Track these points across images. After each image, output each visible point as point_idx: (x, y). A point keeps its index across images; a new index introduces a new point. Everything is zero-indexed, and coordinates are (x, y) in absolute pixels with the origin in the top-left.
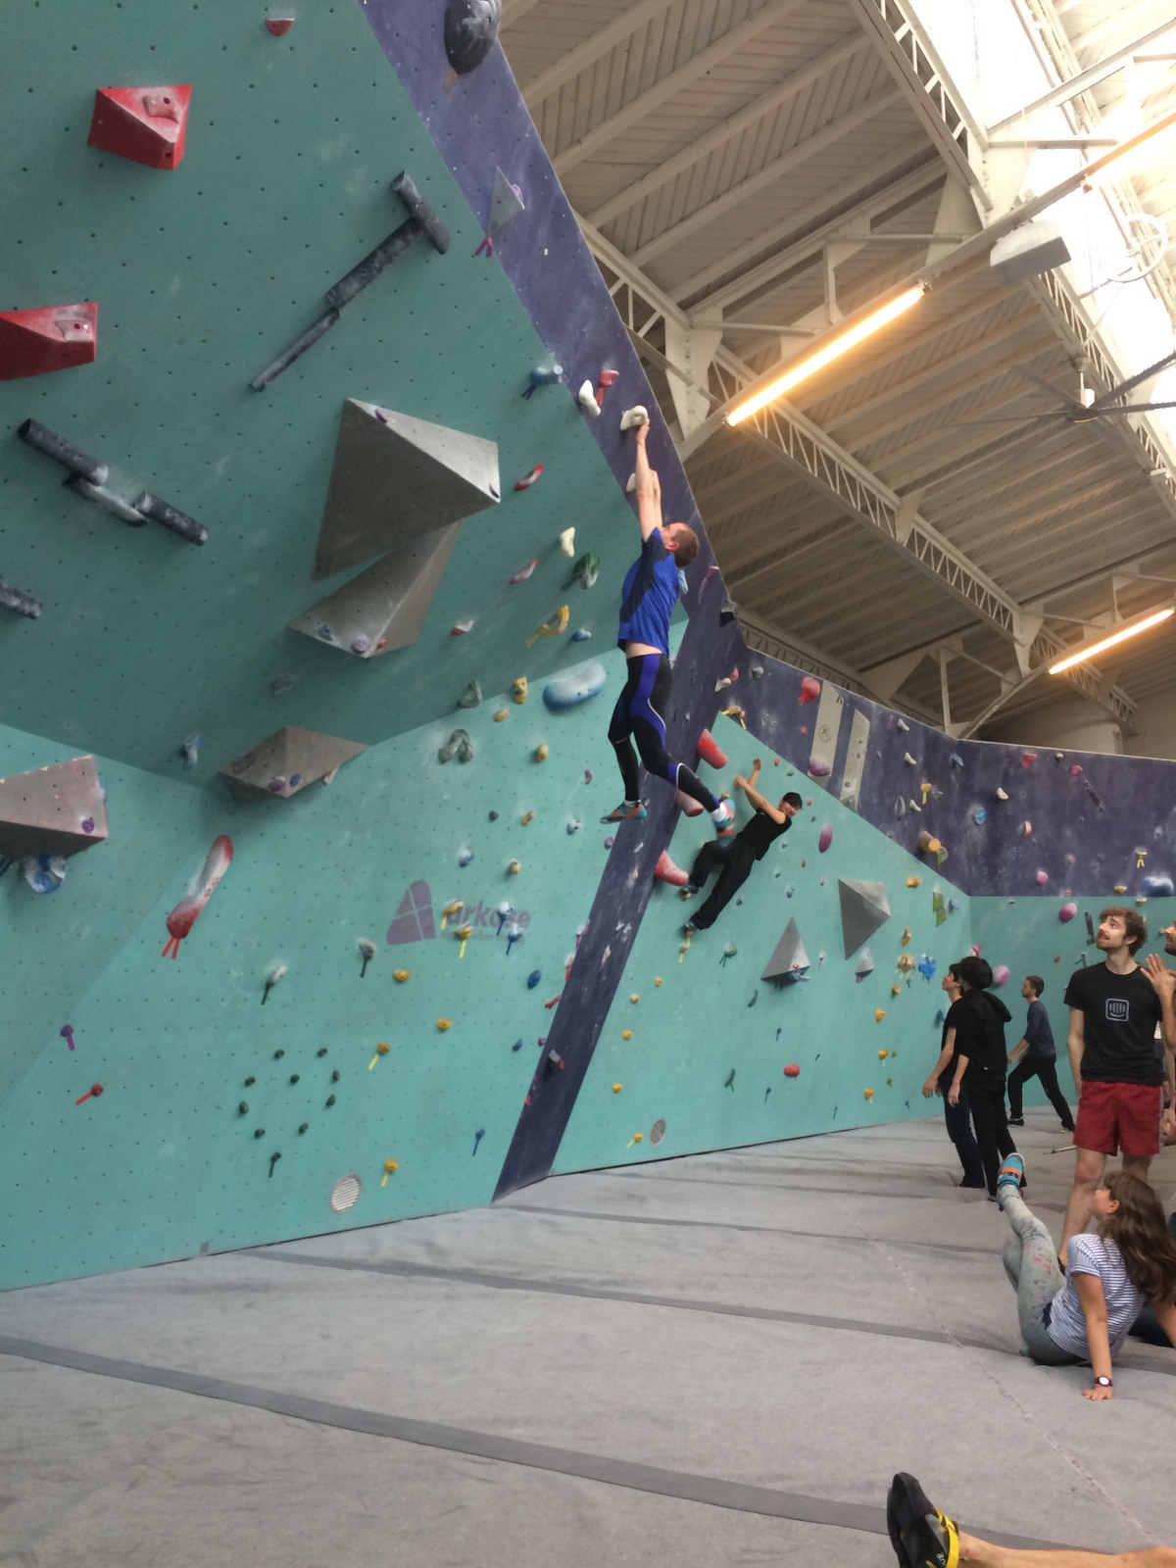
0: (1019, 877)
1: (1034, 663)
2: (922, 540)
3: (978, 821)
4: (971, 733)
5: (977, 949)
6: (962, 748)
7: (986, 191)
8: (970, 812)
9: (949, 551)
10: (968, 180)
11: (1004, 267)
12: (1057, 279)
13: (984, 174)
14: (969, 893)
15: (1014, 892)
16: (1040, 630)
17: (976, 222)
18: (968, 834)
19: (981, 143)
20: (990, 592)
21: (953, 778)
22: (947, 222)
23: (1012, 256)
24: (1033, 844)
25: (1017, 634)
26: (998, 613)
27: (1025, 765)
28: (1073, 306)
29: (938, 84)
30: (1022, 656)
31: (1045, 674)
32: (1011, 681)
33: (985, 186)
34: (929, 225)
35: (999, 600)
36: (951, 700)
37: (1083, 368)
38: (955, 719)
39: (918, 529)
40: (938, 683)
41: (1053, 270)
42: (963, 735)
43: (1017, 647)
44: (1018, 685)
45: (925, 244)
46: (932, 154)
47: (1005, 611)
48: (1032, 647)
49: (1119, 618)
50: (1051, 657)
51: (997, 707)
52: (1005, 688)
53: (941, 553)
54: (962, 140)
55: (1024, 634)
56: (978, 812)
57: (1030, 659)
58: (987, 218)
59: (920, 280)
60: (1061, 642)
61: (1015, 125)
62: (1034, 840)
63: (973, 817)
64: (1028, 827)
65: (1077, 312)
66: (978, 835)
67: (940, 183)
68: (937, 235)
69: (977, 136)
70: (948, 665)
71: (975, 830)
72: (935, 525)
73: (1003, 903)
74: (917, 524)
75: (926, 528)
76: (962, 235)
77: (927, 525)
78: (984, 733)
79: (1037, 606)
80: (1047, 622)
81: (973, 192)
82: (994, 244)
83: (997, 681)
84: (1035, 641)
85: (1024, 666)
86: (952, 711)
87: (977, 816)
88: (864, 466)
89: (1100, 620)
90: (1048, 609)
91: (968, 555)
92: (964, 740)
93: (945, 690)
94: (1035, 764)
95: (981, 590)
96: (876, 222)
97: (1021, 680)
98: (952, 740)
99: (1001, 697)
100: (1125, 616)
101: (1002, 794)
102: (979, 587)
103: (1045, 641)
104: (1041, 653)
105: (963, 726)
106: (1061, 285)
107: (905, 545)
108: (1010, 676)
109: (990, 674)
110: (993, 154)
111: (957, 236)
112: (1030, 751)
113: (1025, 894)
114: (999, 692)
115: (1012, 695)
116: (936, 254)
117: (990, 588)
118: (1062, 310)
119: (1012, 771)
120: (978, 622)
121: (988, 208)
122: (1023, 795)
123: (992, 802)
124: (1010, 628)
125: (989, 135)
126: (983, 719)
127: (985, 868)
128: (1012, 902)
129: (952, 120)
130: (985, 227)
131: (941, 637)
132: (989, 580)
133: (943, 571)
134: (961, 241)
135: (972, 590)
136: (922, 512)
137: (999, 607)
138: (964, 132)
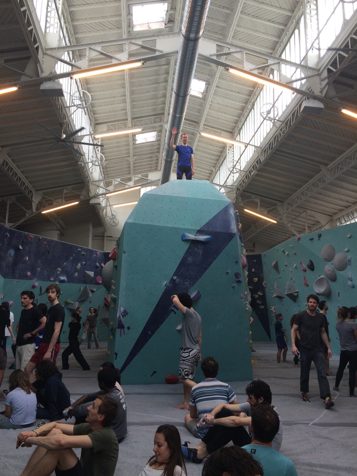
0: (22, 273)
1: (37, 209)
2: (7, 164)
3: (11, 255)
4: (14, 227)
5: (4, 295)
6: (10, 231)
7: (42, 66)
9: (16, 169)
10: (37, 61)
11: (44, 91)
12: (60, 100)
13: (42, 61)
14: (4, 278)
15: (19, 278)
16: (41, 200)
17: (38, 76)
18: (7, 258)
19: (43, 52)
20: (27, 185)
21: (6, 241)
22: (29, 70)
23: (47, 89)
24: (28, 264)
25: (33, 199)
26: (29, 192)
27: (30, 239)
28: (63, 109)
29: (32, 29)
30: (34, 206)
31: (40, 213)
32: (29, 213)
34: (23, 69)
35: (29, 188)
36: (9, 215)
37: (63, 128)
38: (10, 221)
39: (6, 160)
40: (6, 209)
41: (59, 97)
42: (11, 227)
43: (33, 203)
44: (31, 215)
45: (22, 74)
46: (27, 49)
47: (31, 192)
48: (37, 204)
49: (64, 201)
50: (43, 208)
51: (24, 220)
52: (27, 215)
53: (13, 169)
54: (37, 48)
55: (36, 200)
56: (12, 252)
57: (36, 207)
58: (41, 74)
59: (18, 84)
60: (47, 204)
61: (54, 51)
63: (10, 253)
64: (27, 258)
65: (64, 111)
66: (10, 259)
67: (29, 58)
68: (25, 73)
69: (42, 49)
70: (10, 204)
71: (10, 257)
72: (12, 160)
73: (15, 281)
74: (7, 158)
75: (9, 160)
76: (33, 76)
78: (18, 227)
79: (41, 192)
80: (43, 198)
81: (38, 65)
82: (42, 83)
83: (25, 212)
84: (39, 202)
85: (34, 210)
86: (9, 219)
89: (58, 200)
90: (44, 194)
91: (22, 172)
92: (11, 229)
93: (8, 212)
94: (33, 240)
95: (24, 184)
96: (6, 61)
97: (33, 213)
98: (7, 228)
99: (25, 217)
100: (66, 201)
101: (21, 247)
102: (24, 182)
103: (42, 203)
104: (40, 206)
105: (12, 224)
106: (60, 102)
107: (1, 164)
109: (24, 210)
110: (46, 57)
111: (31, 76)
112: (32, 235)
113: (23, 279)
115: (30, 217)
116: (24, 79)
117: (27, 183)
118: (60, 109)
119: (25, 241)
120: (22, 193)
121: (42, 72)
122: (27, 248)
123: (17, 250)
124: (32, 197)
125: (46, 50)
126: (19, 223)
127: (11, 270)
128: (18, 281)
129: (35, 42)
130: (40, 77)
131: (9, 195)
132: (27, 181)
133: (17, 179)
134: (32, 78)
135: (21, 183)
136: (8, 155)
137: (29, 190)
138: (38, 46)
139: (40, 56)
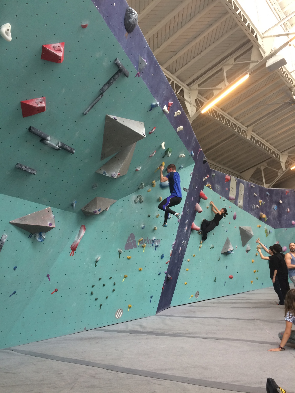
0: (287, 223)
1: (286, 168)
2: (254, 138)
4: (271, 187)
6: (269, 191)
7: (263, 49)
8: (273, 207)
9: (261, 140)
10: (259, 46)
11: (269, 67)
12: (284, 69)
13: (263, 44)
14: (274, 228)
15: (286, 227)
16: (287, 159)
17: (262, 57)
18: (273, 213)
19: (261, 37)
20: (273, 150)
21: (267, 199)
22: (254, 57)
23: (272, 64)
24: (290, 214)
25: (281, 160)
26: (276, 155)
27: (286, 194)
28: (289, 75)
29: (249, 24)
30: (283, 166)
31: (290, 170)
32: (280, 172)
33: (263, 47)
34: (249, 59)
35: (275, 152)
36: (265, 179)
37: (293, 91)
38: (266, 183)
39: (253, 135)
40: (261, 174)
41: (282, 67)
42: (269, 187)
43: (281, 163)
44: (283, 173)
45: (249, 64)
46: (249, 41)
47: (278, 154)
48: (285, 163)
50: (291, 165)
51: (277, 179)
52: (279, 174)
53: (259, 141)
54: (256, 37)
55: (283, 160)
56: (275, 207)
57: (285, 166)
58: (264, 55)
59: (248, 72)
60: (293, 161)
61: (269, 31)
62: (291, 213)
63: (274, 208)
64: (289, 210)
65: (290, 77)
66: (275, 213)
67: (251, 48)
68: (251, 61)
69: (260, 35)
70: (264, 170)
71: (274, 212)
72: (257, 134)
73: (284, 230)
74: (253, 134)
75: (255, 135)
76: (258, 60)
77: (255, 134)
78: (274, 186)
79: (286, 153)
80: (289, 157)
81: (260, 49)
82: (267, 62)
83: (277, 172)
84: (286, 161)
85: (284, 169)
86: (265, 182)
87: (275, 208)
90: (289, 153)
91: (266, 141)
92: (269, 188)
93: (263, 176)
94: (289, 193)
95: (270, 150)
96: (235, 59)
97: (283, 171)
98: (266, 189)
99: (279, 176)
101: (281, 202)
102: (270, 149)
103: (289, 161)
105: (269, 185)
106: (285, 70)
107: (249, 140)
108: (280, 171)
109: (275, 171)
110: (264, 39)
111: (257, 61)
112: (287, 190)
113: (289, 227)
114: (278, 175)
115: (281, 176)
116: (252, 66)
117: (273, 149)
118: (286, 76)
119: (283, 196)
120: (271, 158)
121: (264, 53)
122: (286, 201)
123: (278, 204)
124: (279, 159)
125: (263, 35)
126: (274, 183)
127: (278, 221)
128: (286, 230)
129: (253, 32)
130: (264, 58)
131: (261, 163)
132: (273, 147)
133: (260, 145)
134: (258, 62)
135: (268, 150)
136: (253, 131)
137: (276, 154)
138: (256, 35)
139: (260, 41)
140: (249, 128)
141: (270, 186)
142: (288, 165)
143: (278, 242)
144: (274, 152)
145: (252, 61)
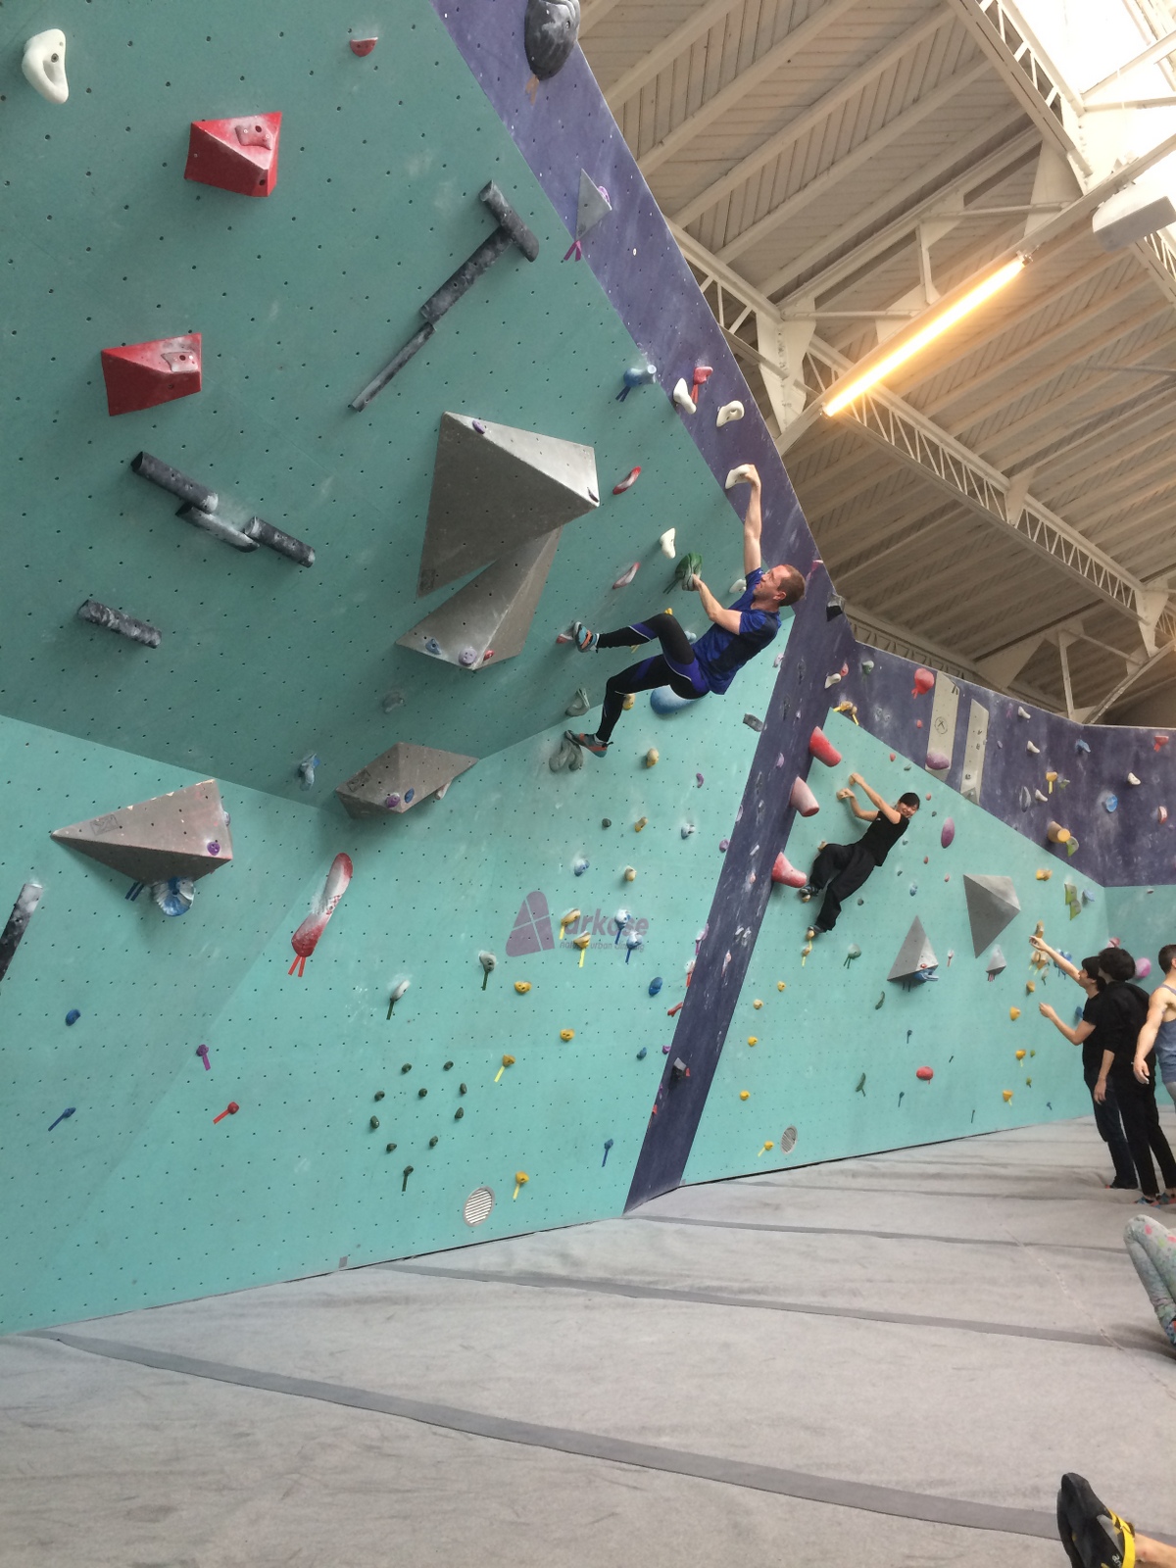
0: (1157, 865)
1: (1161, 642)
2: (1034, 521)
3: (1110, 810)
4: (1096, 718)
5: (1115, 942)
6: (1088, 734)
7: (1084, 156)
8: (1101, 800)
9: (1064, 531)
10: (1065, 146)
11: (1107, 232)
12: (1164, 241)
13: (1081, 139)
14: (1104, 883)
15: (1151, 881)
16: (1166, 607)
17: (1076, 189)
18: (1099, 822)
19: (1076, 108)
20: (1109, 570)
21: (1080, 765)
22: (1046, 188)
23: (1117, 220)
24: (1170, 830)
25: (1140, 612)
26: (1119, 592)
27: (1157, 748)
29: (1028, 52)
30: (1148, 635)
32: (1135, 660)
33: (1083, 151)
34: (1026, 198)
35: (1119, 578)
36: (1074, 686)
38: (1078, 705)
39: (1029, 510)
40: (1059, 668)
41: (1158, 232)
42: (1088, 720)
43: (1142, 626)
44: (1145, 665)
45: (1023, 216)
46: (1026, 123)
47: (1127, 589)
48: (1158, 626)
51: (1123, 689)
52: (1130, 669)
53: (1055, 533)
54: (1056, 106)
55: (1149, 612)
56: (1108, 799)
57: (1156, 638)
58: (1086, 183)
59: (1019, 252)
61: (1110, 86)
62: (1171, 826)
63: (1104, 804)
64: (1164, 812)
66: (1110, 823)
67: (1035, 152)
68: (1035, 205)
69: (1071, 101)
70: (1069, 649)
71: (1106, 818)
72: (1047, 505)
73: (1141, 892)
74: (1029, 505)
75: (1037, 508)
76: (1061, 203)
77: (1039, 505)
78: (1110, 717)
79: (1161, 582)
81: (1070, 158)
82: (1095, 209)
83: (1122, 663)
84: (1161, 618)
85: (1151, 647)
86: (1075, 697)
87: (1108, 804)
88: (969, 448)
90: (1172, 584)
91: (1084, 533)
92: (1090, 725)
93: (1066, 674)
94: (1168, 747)
95: (1099, 569)
96: (969, 198)
97: (1148, 659)
98: (1077, 726)
99: (1127, 678)
101: (1134, 779)
102: (1097, 566)
103: (1171, 618)
105: (1087, 711)
106: (1168, 247)
107: (1016, 527)
108: (1135, 656)
109: (1112, 655)
110: (1087, 116)
111: (1056, 205)
112: (1161, 733)
113: (1164, 882)
114: (1124, 674)
115: (1140, 674)
116: (1034, 225)
117: (1109, 566)
118: (1171, 272)
119: (1143, 755)
120: (1101, 601)
121: (1088, 174)
122: (1156, 779)
123: (1123, 788)
124: (1133, 606)
125: (1083, 99)
126: (1109, 703)
127: (1120, 857)
128: (1151, 892)
129: (1045, 87)
130: (1085, 193)
131: (1059, 621)
132: (1108, 558)
133: (1058, 551)
134: (1060, 209)
135: (1090, 569)
136: (1034, 492)
137: (1120, 585)
138: (1057, 97)
139: (1070, 124)
140: (1016, 478)
141: (1094, 714)
142: (1168, 631)
143: (1118, 940)
144: (1114, 579)
145: (1038, 206)
